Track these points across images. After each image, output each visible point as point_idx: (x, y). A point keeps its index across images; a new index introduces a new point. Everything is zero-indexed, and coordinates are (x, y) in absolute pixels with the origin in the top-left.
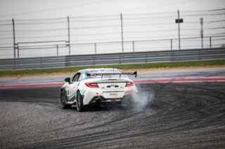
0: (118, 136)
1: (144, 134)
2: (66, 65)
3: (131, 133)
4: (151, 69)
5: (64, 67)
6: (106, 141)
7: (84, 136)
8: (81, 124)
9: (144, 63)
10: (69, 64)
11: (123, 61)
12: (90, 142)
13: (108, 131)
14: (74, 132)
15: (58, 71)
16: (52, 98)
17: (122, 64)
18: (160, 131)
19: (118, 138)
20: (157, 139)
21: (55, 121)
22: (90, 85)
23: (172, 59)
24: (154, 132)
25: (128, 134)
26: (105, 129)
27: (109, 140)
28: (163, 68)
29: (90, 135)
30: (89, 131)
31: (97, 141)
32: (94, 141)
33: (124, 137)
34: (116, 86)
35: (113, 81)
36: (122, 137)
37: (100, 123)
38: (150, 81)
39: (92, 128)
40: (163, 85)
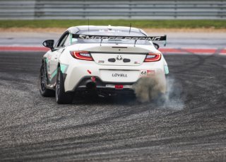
0: (120, 143)
1: (166, 142)
2: (36, 15)
3: (144, 139)
4: (182, 30)
5: (32, 18)
6: (99, 151)
7: (62, 140)
8: (57, 120)
9: (172, 18)
10: (42, 14)
11: (136, 14)
12: (71, 151)
13: (103, 134)
14: (45, 133)
15: (22, 25)
16: (8, 71)
17: (133, 18)
18: (193, 138)
19: (120, 148)
20: (188, 151)
21: (12, 113)
22: (78, 55)
23: (219, 14)
24: (182, 139)
25: (138, 140)
26: (98, 130)
27: (104, 150)
28: (203, 29)
29: (71, 139)
30: (71, 133)
31: (84, 150)
32: (79, 150)
33: (130, 147)
34: (126, 61)
35: (120, 51)
36: (127, 146)
37: (89, 120)
38: (180, 50)
39: (77, 127)
40: (202, 59)
